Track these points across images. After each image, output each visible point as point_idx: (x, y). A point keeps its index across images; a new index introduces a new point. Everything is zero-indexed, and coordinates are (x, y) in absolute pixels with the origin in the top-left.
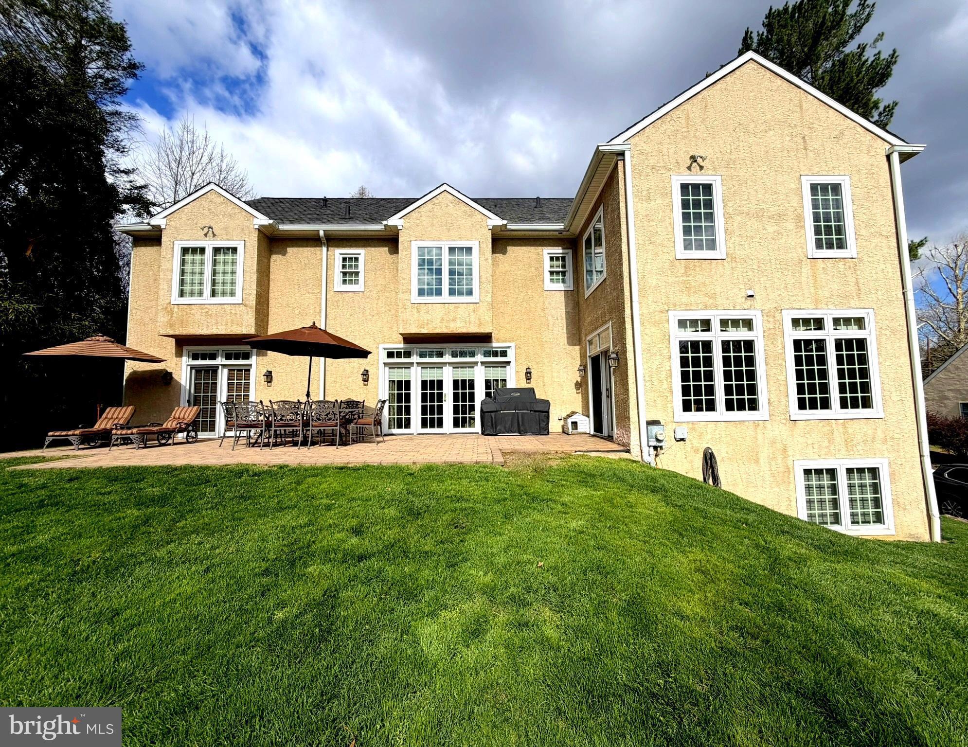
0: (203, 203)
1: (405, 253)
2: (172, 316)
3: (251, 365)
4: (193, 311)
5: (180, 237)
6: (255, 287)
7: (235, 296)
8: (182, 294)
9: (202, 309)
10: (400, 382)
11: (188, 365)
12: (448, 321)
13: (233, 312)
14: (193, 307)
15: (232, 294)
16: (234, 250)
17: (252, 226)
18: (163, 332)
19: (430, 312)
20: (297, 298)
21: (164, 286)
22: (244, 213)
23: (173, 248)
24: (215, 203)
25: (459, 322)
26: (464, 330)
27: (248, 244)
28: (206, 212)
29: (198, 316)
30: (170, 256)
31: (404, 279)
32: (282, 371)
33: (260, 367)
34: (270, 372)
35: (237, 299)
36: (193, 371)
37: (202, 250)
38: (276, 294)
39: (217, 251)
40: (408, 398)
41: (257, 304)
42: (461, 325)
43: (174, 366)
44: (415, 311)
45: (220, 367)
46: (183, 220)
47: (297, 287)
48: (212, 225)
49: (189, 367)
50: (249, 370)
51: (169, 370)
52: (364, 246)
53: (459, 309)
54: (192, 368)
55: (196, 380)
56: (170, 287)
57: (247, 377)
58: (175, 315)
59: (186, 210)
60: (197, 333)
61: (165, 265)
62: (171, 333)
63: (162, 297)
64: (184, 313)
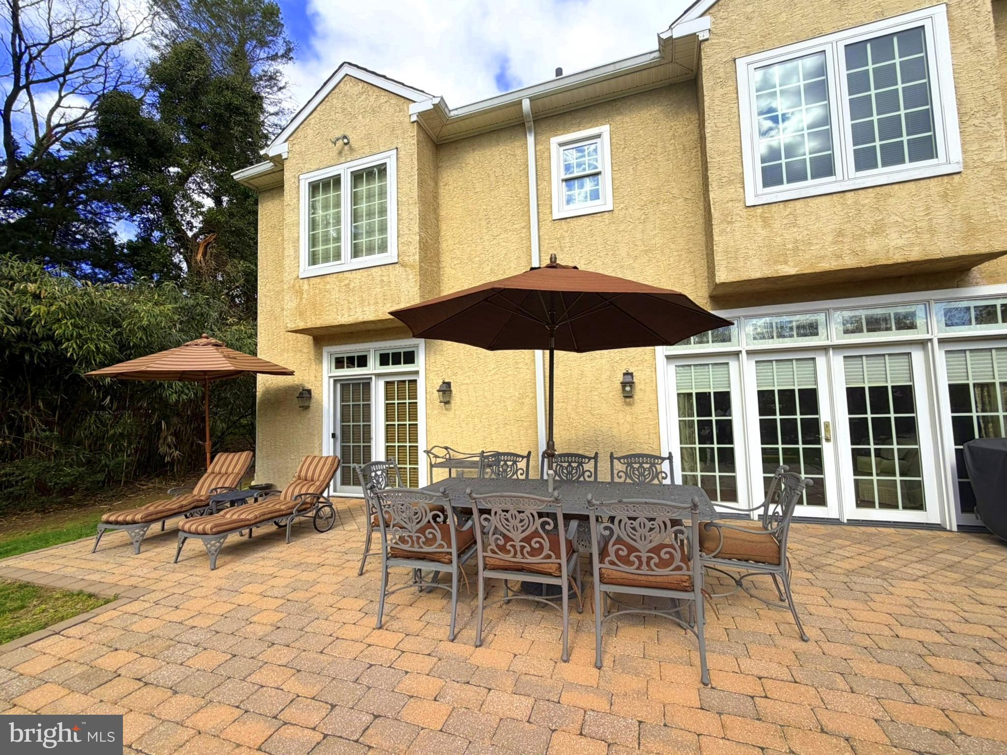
0: (335, 101)
1: (720, 91)
2: (301, 299)
3: (416, 373)
4: (328, 287)
5: (307, 166)
6: (416, 229)
7: (386, 251)
8: (314, 260)
9: (340, 281)
10: (703, 398)
11: (330, 377)
12: (856, 238)
13: (385, 279)
14: (328, 278)
15: (383, 248)
16: (382, 170)
17: (407, 120)
18: (292, 326)
19: (801, 221)
20: (487, 243)
21: (289, 251)
22: (394, 100)
23: (298, 187)
24: (351, 98)
25: (894, 236)
26: (915, 254)
27: (402, 153)
28: (340, 117)
29: (335, 295)
30: (295, 201)
31: (723, 153)
32: (467, 381)
33: (431, 376)
34: (449, 384)
35: (391, 255)
36: (339, 386)
37: (336, 181)
38: (450, 242)
39: (357, 177)
40: (726, 432)
41: (421, 261)
42: (900, 242)
43: (313, 379)
44: (758, 225)
45: (374, 377)
46: (309, 138)
47: (484, 223)
48: (347, 134)
49: (332, 380)
50: (414, 382)
51: (308, 386)
52: (606, 117)
53: (892, 201)
54: (335, 381)
55: (342, 400)
56: (297, 250)
57: (414, 395)
58: (305, 296)
59: (312, 121)
60: (336, 323)
61: (289, 218)
62: (302, 325)
63: (287, 269)
64: (317, 291)
